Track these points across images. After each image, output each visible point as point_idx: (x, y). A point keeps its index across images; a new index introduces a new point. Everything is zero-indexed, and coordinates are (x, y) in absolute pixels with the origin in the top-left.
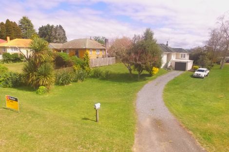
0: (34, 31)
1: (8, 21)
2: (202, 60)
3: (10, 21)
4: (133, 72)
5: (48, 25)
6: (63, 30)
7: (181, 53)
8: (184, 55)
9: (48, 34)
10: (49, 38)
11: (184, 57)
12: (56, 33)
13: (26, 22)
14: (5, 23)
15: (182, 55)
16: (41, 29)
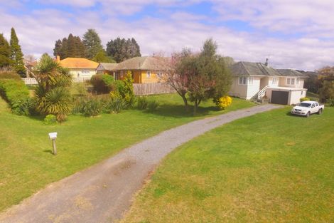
0: (101, 47)
1: (71, 36)
2: (326, 89)
3: (74, 35)
4: (189, 103)
5: (118, 39)
6: (137, 45)
7: (287, 77)
8: (293, 79)
9: (117, 51)
10: (119, 56)
11: (293, 83)
12: (127, 49)
13: (92, 36)
14: (67, 38)
15: (289, 79)
16: (109, 45)
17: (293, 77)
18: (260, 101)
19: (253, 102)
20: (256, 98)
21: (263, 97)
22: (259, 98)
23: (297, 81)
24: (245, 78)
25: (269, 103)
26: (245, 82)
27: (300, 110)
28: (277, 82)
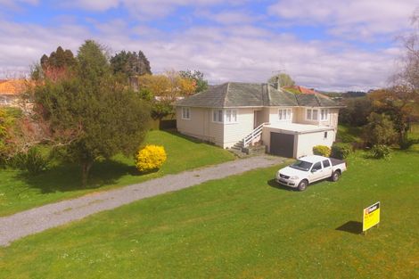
3: (64, 49)
5: (123, 53)
7: (307, 108)
8: (316, 112)
11: (315, 118)
14: (55, 52)
16: (113, 61)
17: (315, 108)
18: (245, 151)
19: (232, 152)
20: (240, 145)
21: (256, 143)
22: (246, 145)
23: (322, 114)
24: (221, 112)
25: (266, 153)
26: (221, 119)
27: (287, 177)
28: (290, 116)
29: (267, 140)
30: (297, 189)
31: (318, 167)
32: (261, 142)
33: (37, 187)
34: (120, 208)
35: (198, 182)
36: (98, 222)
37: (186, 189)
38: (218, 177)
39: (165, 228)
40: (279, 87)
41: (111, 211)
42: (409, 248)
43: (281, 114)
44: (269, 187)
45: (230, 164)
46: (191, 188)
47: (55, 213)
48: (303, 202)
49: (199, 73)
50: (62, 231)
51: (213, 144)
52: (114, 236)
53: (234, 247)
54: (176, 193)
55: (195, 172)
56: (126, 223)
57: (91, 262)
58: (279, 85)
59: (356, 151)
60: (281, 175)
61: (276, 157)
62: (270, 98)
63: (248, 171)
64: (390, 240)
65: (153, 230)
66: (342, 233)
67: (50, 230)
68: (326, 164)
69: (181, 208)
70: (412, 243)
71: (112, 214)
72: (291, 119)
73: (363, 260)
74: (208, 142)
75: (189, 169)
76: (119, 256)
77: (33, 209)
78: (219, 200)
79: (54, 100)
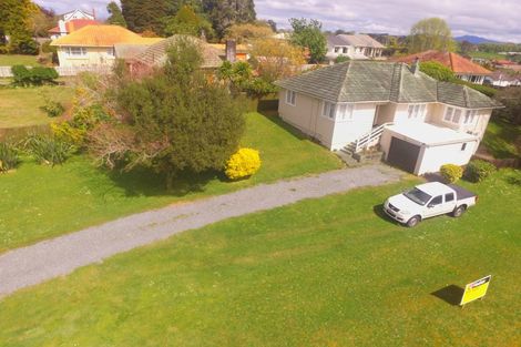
7: (448, 105)
8: (458, 112)
11: (455, 119)
17: (458, 108)
18: (356, 157)
19: (340, 157)
20: (351, 148)
21: (371, 148)
22: (358, 150)
23: (467, 117)
24: (333, 105)
25: (383, 160)
26: (332, 115)
27: (397, 210)
28: (423, 114)
29: (386, 145)
30: (406, 225)
31: (438, 200)
32: (378, 146)
33: (121, 186)
34: (205, 228)
35: (292, 199)
36: (182, 244)
37: (278, 209)
38: (317, 195)
39: (249, 260)
40: (417, 71)
41: (195, 231)
42: (507, 334)
43: (411, 112)
44: (374, 215)
45: (334, 175)
46: (284, 208)
47: (140, 228)
48: (408, 246)
49: (316, 23)
50: (148, 252)
51: (318, 142)
52: (198, 264)
53: (317, 296)
54: (267, 213)
55: (292, 184)
56: (210, 248)
57: (176, 294)
58: (418, 67)
59: (501, 169)
60: (390, 206)
61: (393, 169)
62: (401, 90)
63: (353, 189)
64: (489, 320)
65: (237, 261)
66: (437, 300)
67: (136, 249)
68: (449, 198)
69: (269, 234)
70: (513, 329)
71: (197, 235)
72: (423, 118)
73: (448, 340)
74: (313, 139)
75: (286, 177)
76: (201, 291)
77: (119, 220)
78: (313, 228)
79: (140, 107)
